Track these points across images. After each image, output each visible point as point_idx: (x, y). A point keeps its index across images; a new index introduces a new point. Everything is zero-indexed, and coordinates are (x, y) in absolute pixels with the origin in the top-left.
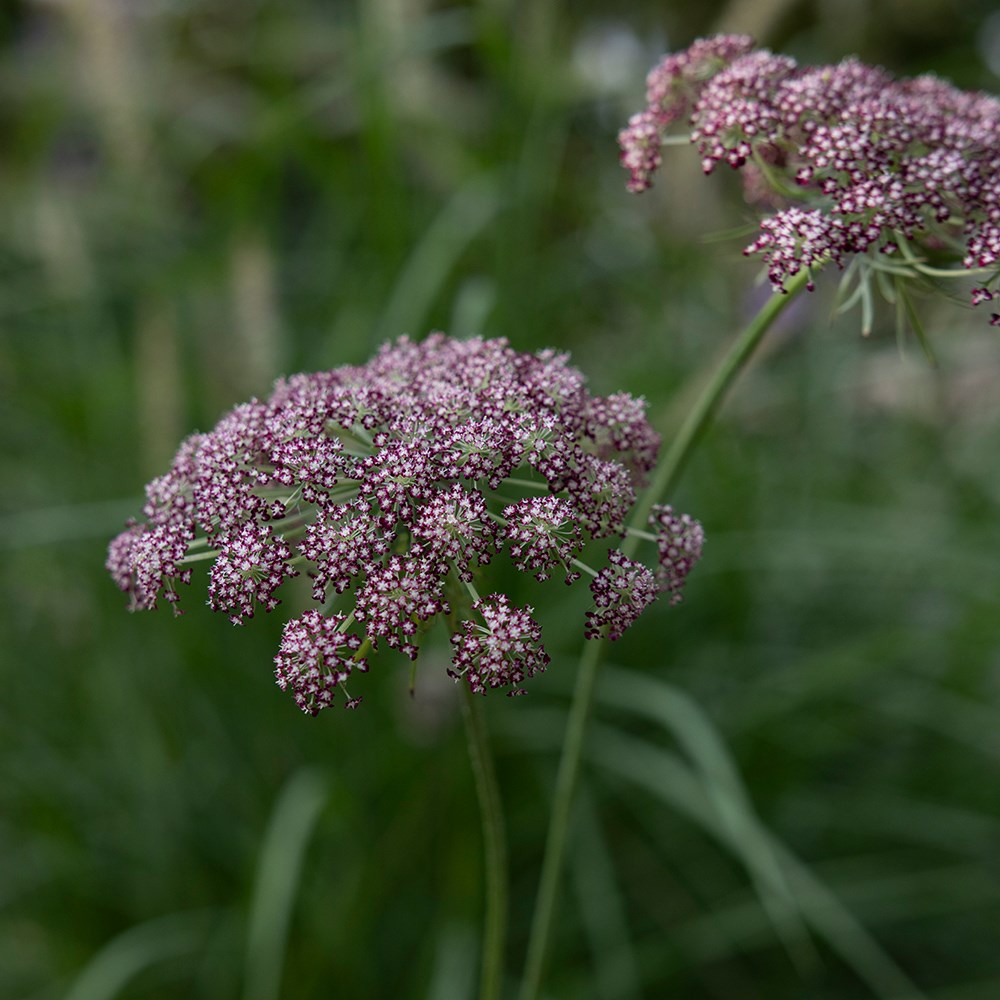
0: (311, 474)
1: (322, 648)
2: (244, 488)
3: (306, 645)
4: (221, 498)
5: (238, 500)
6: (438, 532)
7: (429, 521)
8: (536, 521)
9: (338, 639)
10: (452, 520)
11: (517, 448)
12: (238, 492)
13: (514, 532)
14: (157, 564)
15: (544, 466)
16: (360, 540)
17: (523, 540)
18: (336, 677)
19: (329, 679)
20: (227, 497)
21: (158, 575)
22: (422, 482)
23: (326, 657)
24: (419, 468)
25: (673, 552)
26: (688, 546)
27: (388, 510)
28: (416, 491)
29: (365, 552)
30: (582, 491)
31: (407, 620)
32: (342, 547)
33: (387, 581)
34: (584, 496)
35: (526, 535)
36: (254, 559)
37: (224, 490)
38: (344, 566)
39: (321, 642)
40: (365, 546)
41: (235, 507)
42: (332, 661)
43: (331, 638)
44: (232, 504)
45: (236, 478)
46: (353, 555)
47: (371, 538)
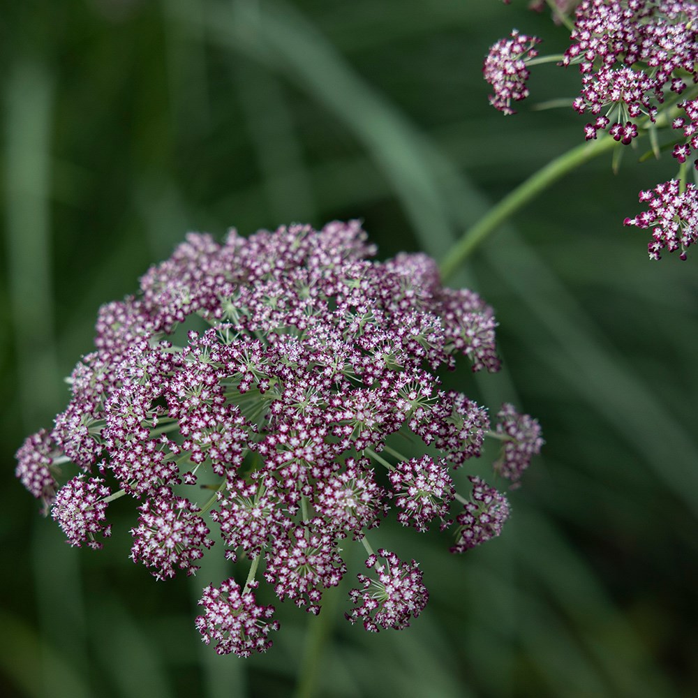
0: (221, 454)
1: (243, 623)
2: (157, 456)
3: (230, 619)
5: (153, 468)
6: (339, 512)
7: (330, 502)
10: (351, 503)
11: (399, 416)
12: (152, 460)
13: (402, 502)
15: (422, 430)
16: (270, 519)
18: (255, 641)
19: (249, 643)
20: (142, 465)
21: (83, 532)
27: (293, 489)
29: (274, 529)
30: (450, 436)
31: (314, 589)
32: (254, 525)
33: (296, 558)
34: (452, 441)
36: (177, 537)
37: (138, 457)
38: (255, 539)
39: (243, 617)
40: (273, 523)
41: (150, 475)
42: (252, 631)
44: (148, 472)
45: (150, 446)
46: (263, 532)
47: (278, 515)
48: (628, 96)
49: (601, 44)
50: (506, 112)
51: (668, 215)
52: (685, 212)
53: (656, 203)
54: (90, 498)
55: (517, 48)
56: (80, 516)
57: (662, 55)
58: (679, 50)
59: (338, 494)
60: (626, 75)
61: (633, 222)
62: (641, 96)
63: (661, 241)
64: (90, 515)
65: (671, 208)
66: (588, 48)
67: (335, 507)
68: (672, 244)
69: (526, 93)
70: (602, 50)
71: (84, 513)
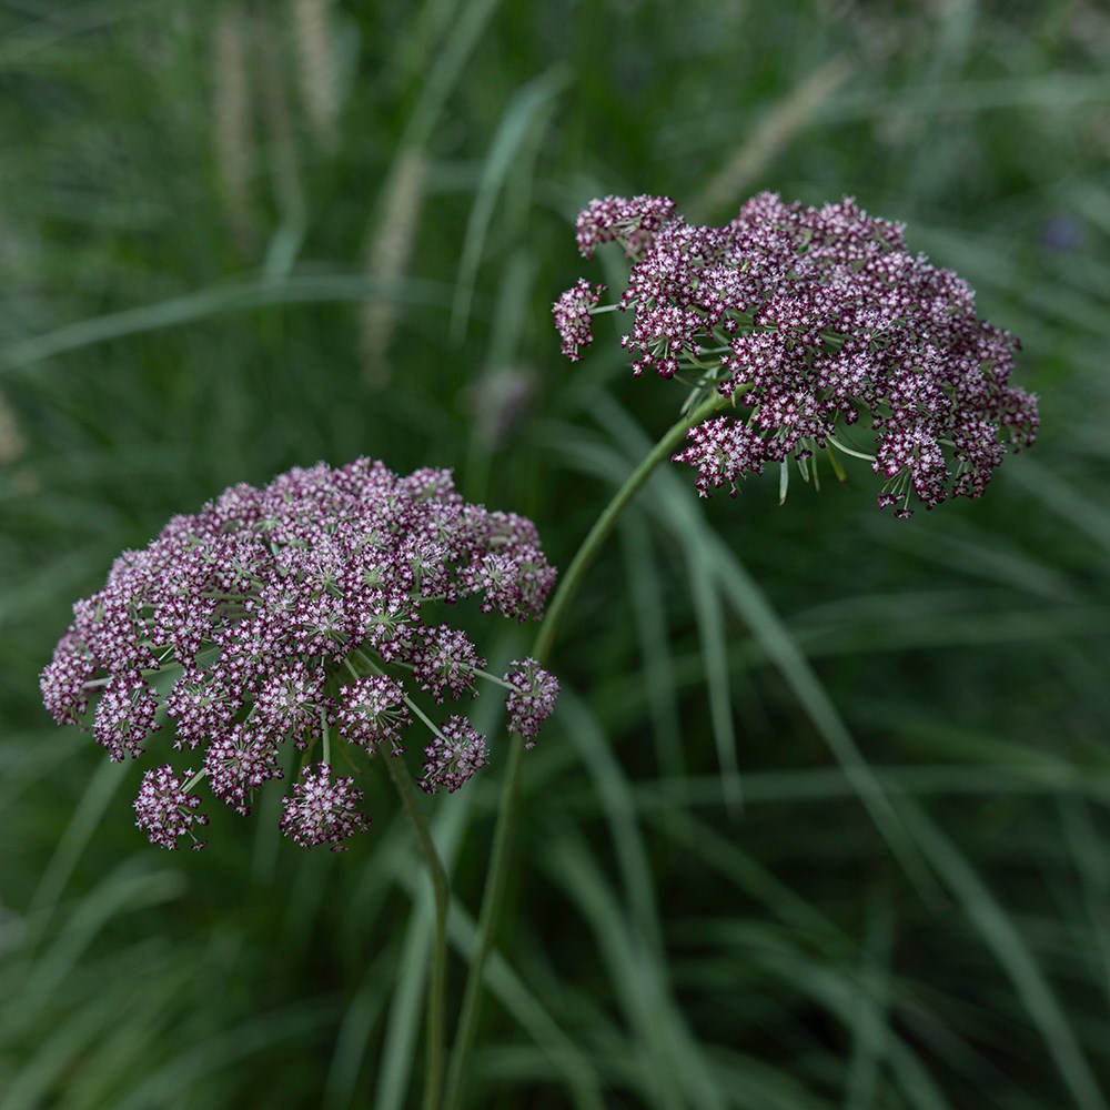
1: (165, 806)
2: (130, 638)
4: (112, 644)
5: (124, 648)
6: (273, 710)
8: (360, 708)
9: (180, 798)
11: (361, 629)
12: (125, 641)
13: (343, 713)
14: (57, 695)
15: (383, 647)
16: (209, 708)
17: (349, 722)
18: (177, 830)
19: (171, 831)
20: (117, 645)
22: (268, 659)
23: (168, 814)
24: (267, 646)
25: (521, 709)
26: (537, 703)
27: (237, 682)
28: (261, 668)
29: (212, 719)
31: (239, 786)
32: (194, 712)
35: (351, 718)
38: (195, 728)
39: (165, 800)
40: (212, 713)
41: (121, 655)
42: (173, 817)
43: (174, 797)
44: (120, 652)
45: (126, 628)
46: (202, 720)
47: (220, 706)
48: (670, 332)
49: (654, 286)
50: (574, 358)
51: (710, 450)
52: (727, 447)
53: (700, 438)
54: (71, 672)
55: (580, 294)
56: (57, 688)
57: (714, 296)
58: (731, 290)
59: (275, 691)
60: (671, 314)
61: (679, 458)
62: (684, 331)
63: (707, 477)
64: (66, 688)
65: (714, 443)
66: (643, 290)
67: (270, 704)
68: (717, 479)
69: (590, 339)
70: (655, 291)
71: (61, 685)
